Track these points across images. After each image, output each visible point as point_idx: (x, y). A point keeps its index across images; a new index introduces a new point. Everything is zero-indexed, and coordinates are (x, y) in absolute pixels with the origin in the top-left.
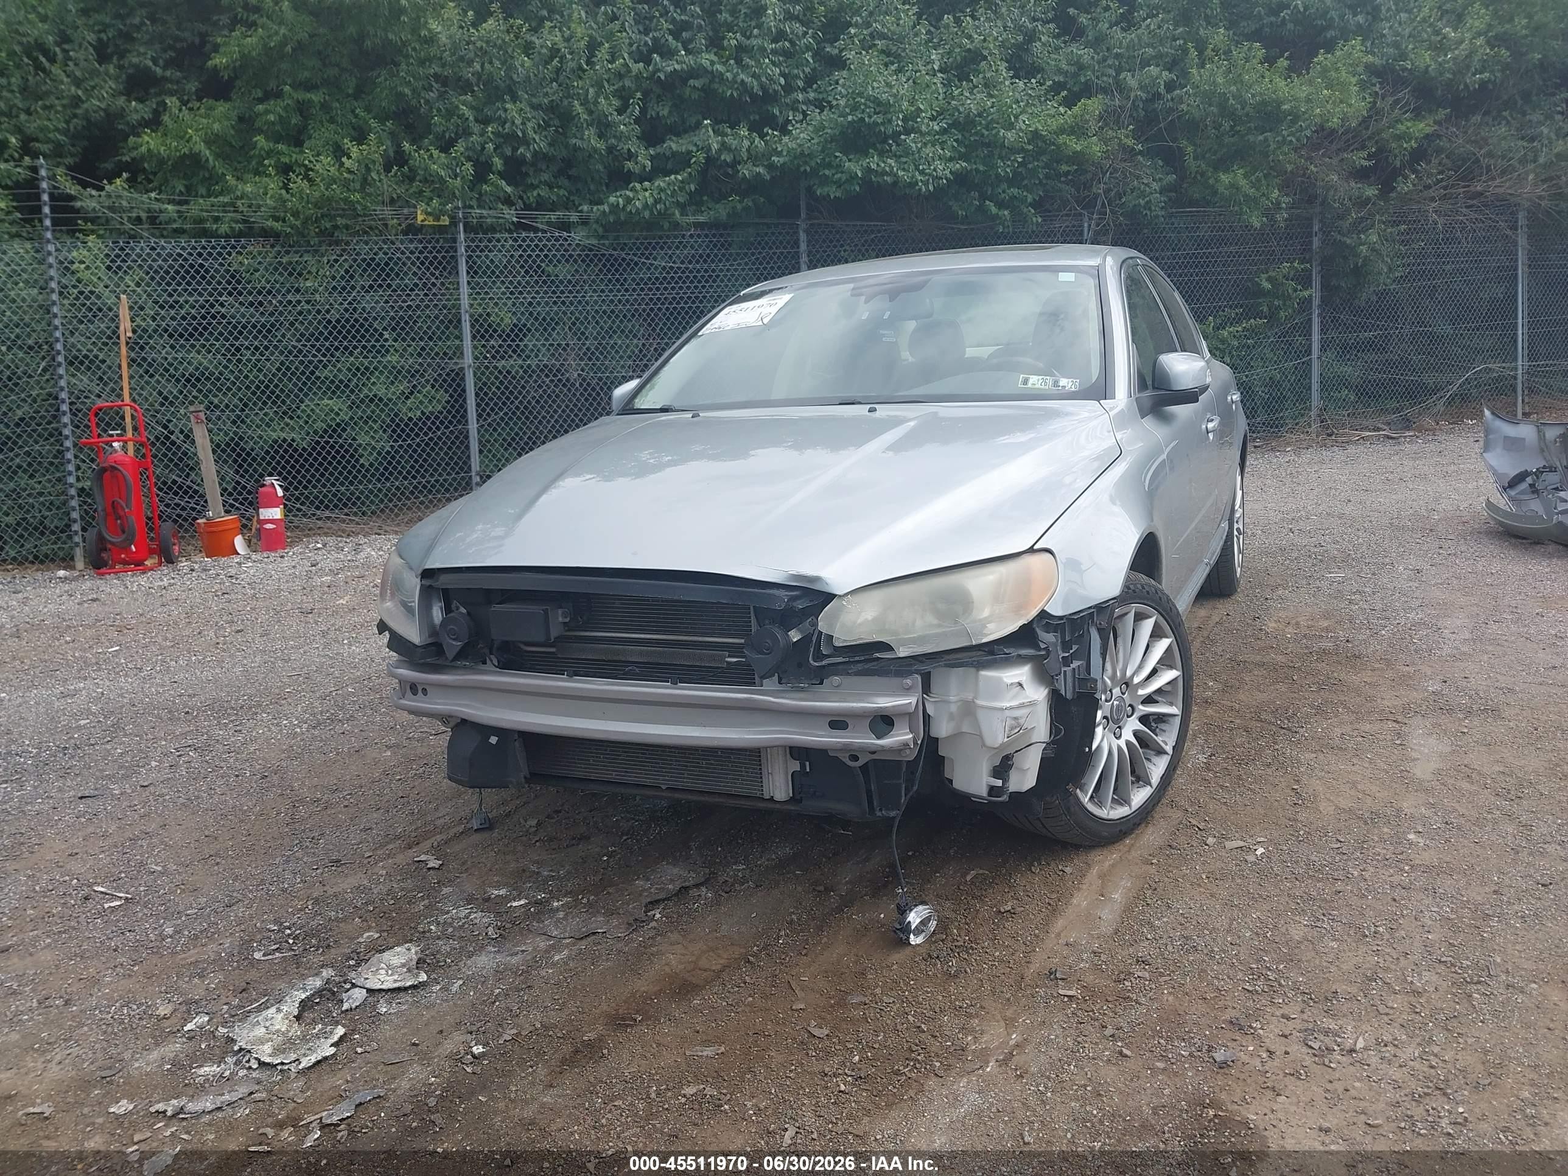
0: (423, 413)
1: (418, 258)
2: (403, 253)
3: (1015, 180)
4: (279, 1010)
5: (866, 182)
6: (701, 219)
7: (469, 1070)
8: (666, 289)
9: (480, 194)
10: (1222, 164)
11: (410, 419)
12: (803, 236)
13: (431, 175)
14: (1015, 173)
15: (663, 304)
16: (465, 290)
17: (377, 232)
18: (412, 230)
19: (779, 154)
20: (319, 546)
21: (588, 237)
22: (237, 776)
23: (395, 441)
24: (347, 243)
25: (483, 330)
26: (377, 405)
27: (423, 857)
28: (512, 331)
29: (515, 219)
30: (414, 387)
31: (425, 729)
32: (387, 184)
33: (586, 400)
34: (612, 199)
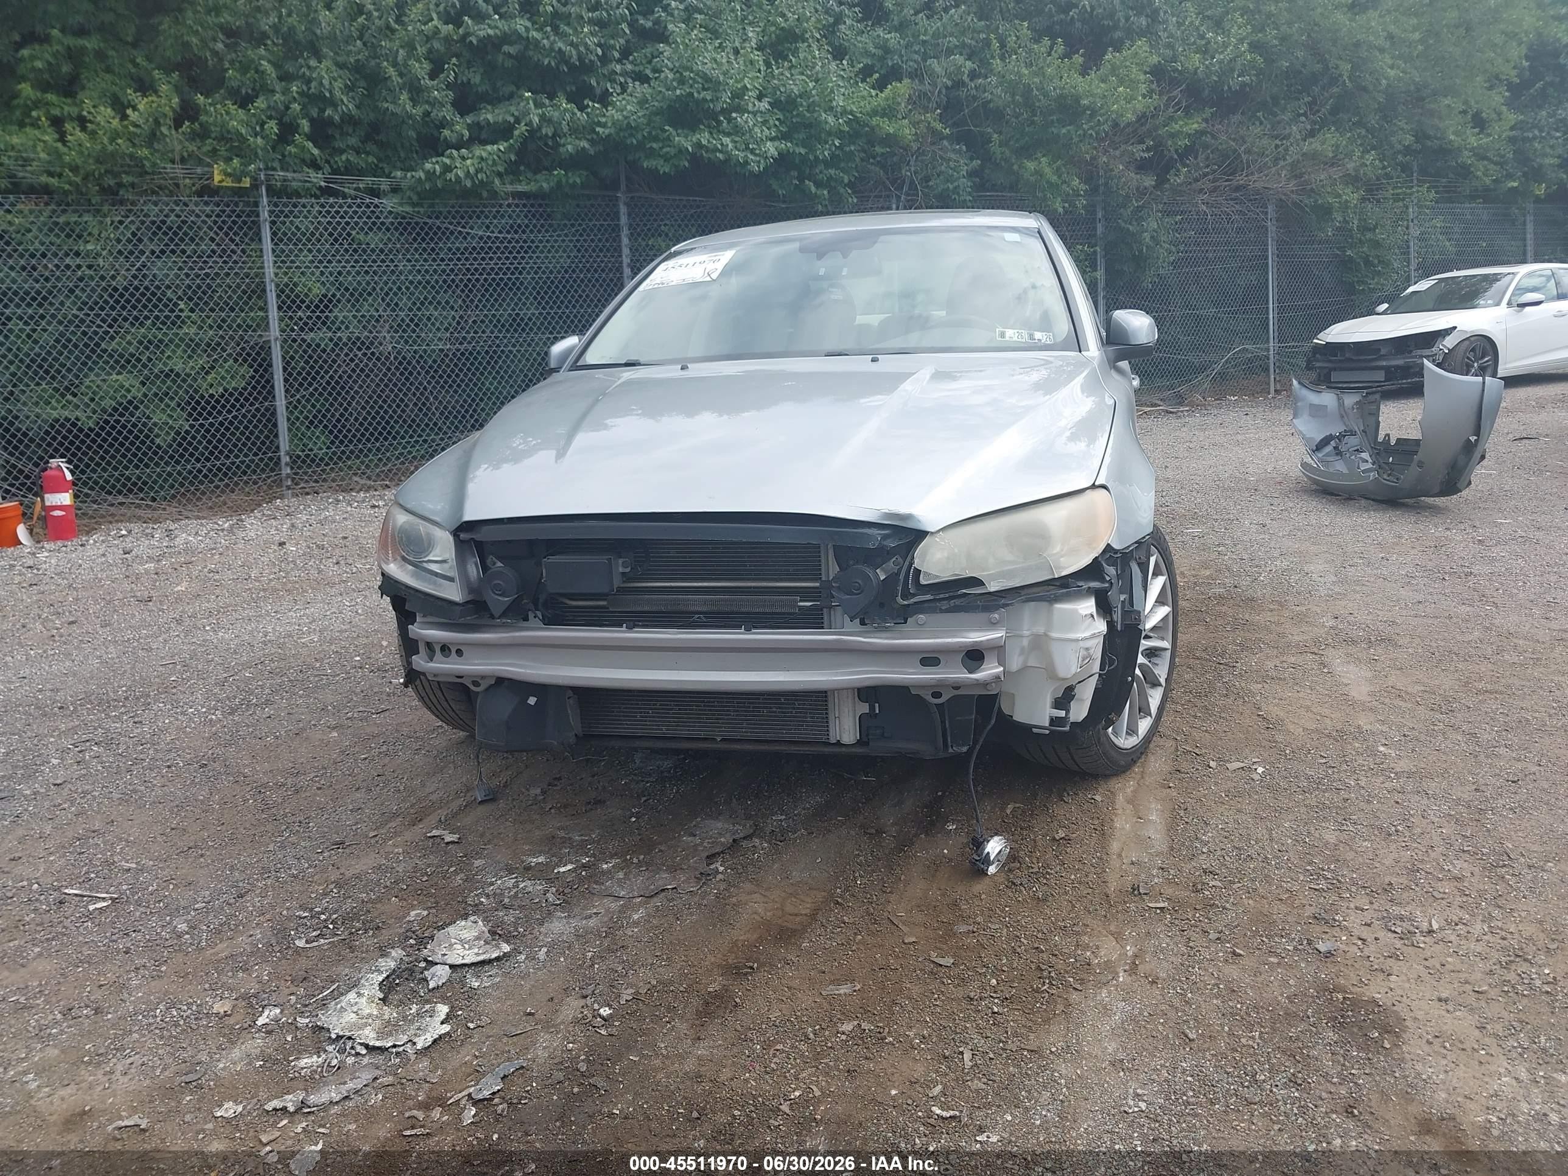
0: (226, 390)
1: (215, 222)
2: (198, 216)
3: (833, 161)
4: (359, 995)
5: (695, 159)
6: (520, 188)
7: (603, 1032)
8: (483, 259)
9: (284, 156)
10: (1026, 151)
11: (212, 396)
12: (623, 209)
13: (229, 132)
14: (833, 156)
15: (481, 274)
16: (269, 258)
17: (167, 191)
18: (207, 191)
19: (604, 125)
20: (124, 532)
21: (401, 204)
22: (169, 767)
23: (196, 420)
24: (133, 203)
25: (289, 301)
26: (174, 381)
27: (435, 833)
28: (321, 301)
29: (323, 184)
30: (215, 360)
31: (361, 709)
32: (175, 140)
33: (402, 374)
34: (428, 166)
